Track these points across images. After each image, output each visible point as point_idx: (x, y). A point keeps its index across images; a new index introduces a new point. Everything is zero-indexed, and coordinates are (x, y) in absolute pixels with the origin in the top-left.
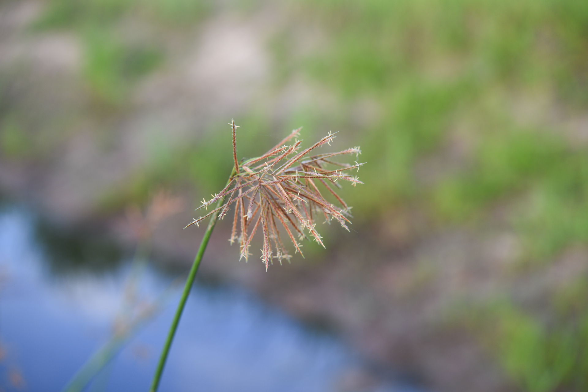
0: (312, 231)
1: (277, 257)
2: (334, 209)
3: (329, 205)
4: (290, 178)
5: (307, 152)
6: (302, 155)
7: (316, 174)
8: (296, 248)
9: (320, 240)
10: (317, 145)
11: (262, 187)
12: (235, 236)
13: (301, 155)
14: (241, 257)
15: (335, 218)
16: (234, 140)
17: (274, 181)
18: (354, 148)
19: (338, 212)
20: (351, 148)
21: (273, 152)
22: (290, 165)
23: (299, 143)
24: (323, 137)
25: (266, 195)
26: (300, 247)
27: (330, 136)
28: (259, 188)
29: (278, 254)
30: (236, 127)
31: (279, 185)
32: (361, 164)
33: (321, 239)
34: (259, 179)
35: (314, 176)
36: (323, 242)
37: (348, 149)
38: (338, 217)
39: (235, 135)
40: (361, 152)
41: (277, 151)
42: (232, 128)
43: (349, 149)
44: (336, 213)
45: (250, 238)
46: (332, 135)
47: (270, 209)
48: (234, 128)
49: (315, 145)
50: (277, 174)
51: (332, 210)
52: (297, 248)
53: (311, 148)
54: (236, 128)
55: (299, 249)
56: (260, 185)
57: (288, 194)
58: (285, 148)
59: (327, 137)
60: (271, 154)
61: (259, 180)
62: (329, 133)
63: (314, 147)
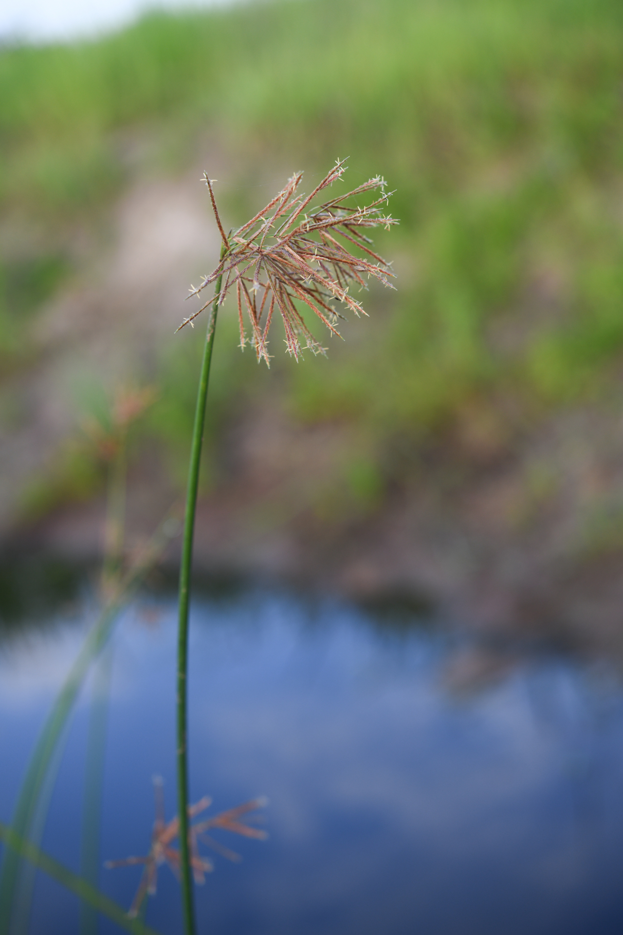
0: (346, 298)
1: (308, 347)
2: (368, 264)
3: (361, 259)
4: (299, 230)
5: (314, 194)
6: (308, 201)
7: (333, 219)
8: (330, 328)
9: (360, 308)
10: (325, 182)
11: (265, 258)
12: (245, 338)
13: (306, 201)
14: (260, 356)
15: (372, 275)
16: (214, 202)
17: (279, 243)
18: (375, 178)
19: (374, 266)
20: (371, 179)
21: (268, 205)
22: (295, 218)
23: (300, 178)
24: (331, 169)
25: (273, 267)
26: (334, 327)
27: (339, 165)
28: (261, 259)
29: (308, 342)
30: (212, 181)
31: (287, 248)
32: (389, 194)
33: (360, 306)
34: (259, 248)
35: (331, 223)
36: (364, 310)
37: (367, 181)
38: (376, 272)
39: (214, 194)
40: (387, 183)
41: (274, 201)
42: (207, 184)
43: (370, 181)
44: (372, 268)
45: (266, 331)
46: (341, 163)
47: (283, 288)
48: (209, 183)
49: (322, 182)
50: (280, 235)
51: (366, 265)
52: (332, 329)
53: (318, 187)
54: (211, 184)
55: (334, 330)
56: (262, 255)
57: (302, 257)
58: (283, 195)
59: (335, 167)
60: (267, 208)
61: (258, 250)
62: (337, 161)
63: (322, 185)
